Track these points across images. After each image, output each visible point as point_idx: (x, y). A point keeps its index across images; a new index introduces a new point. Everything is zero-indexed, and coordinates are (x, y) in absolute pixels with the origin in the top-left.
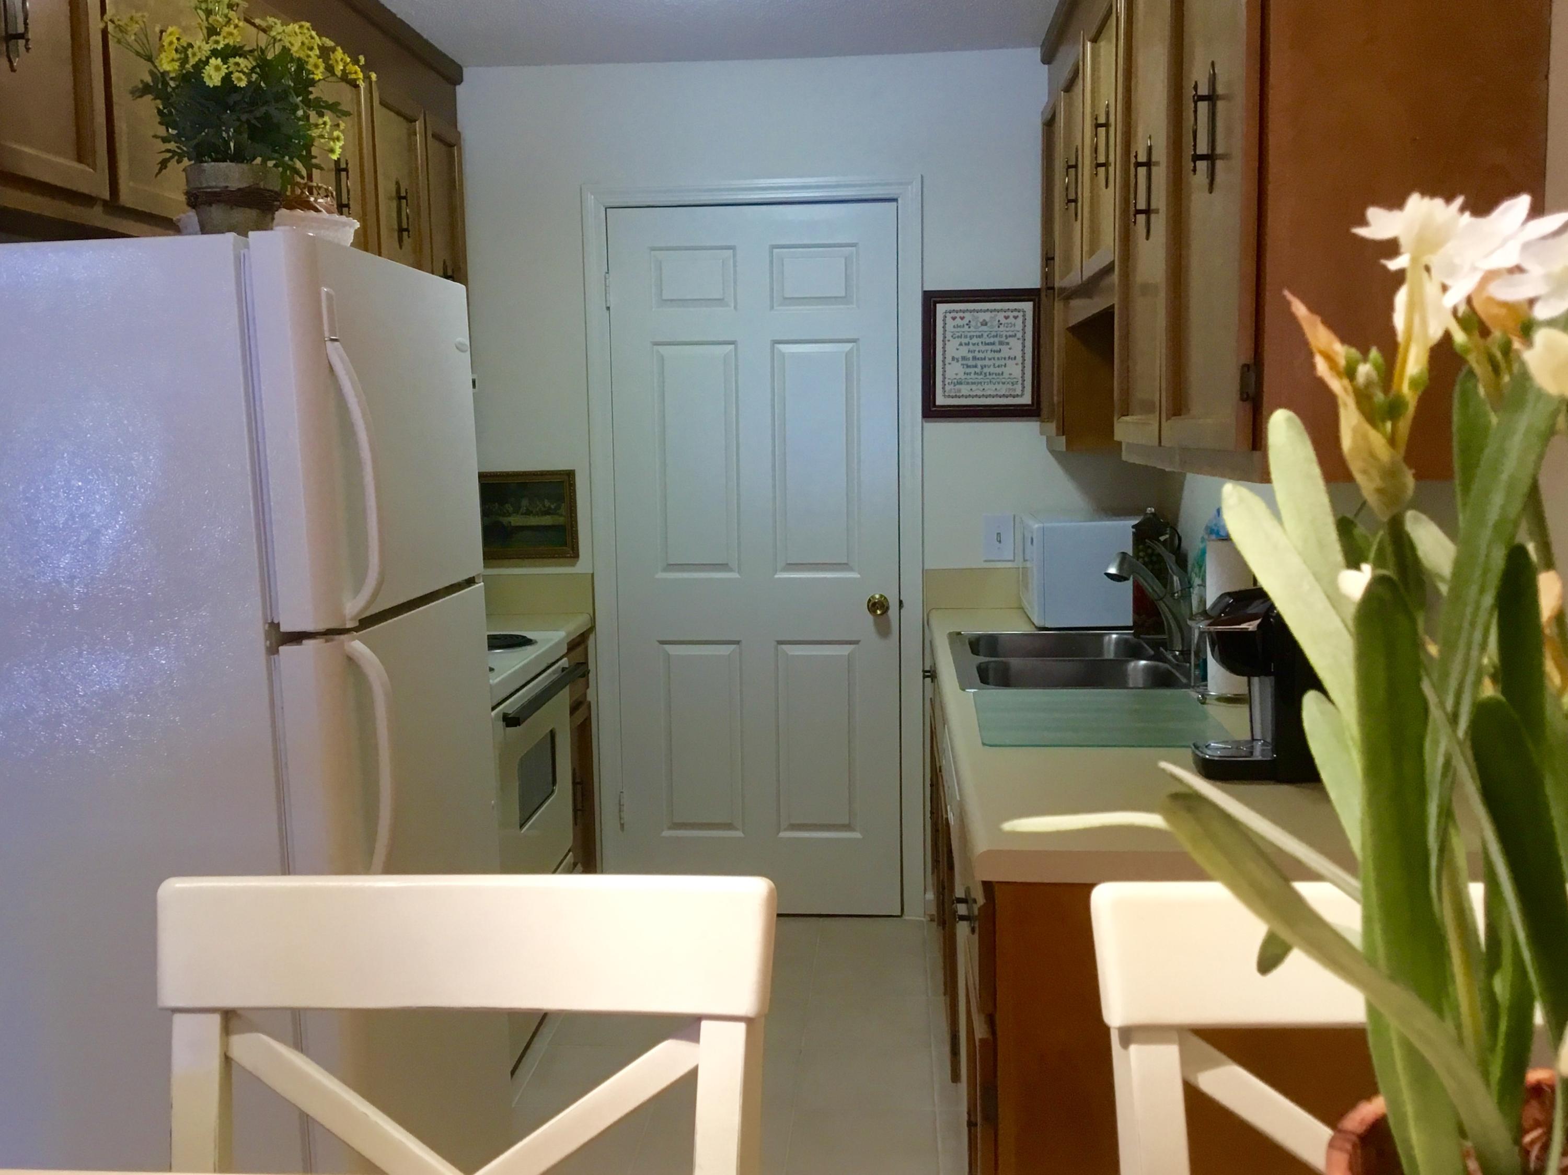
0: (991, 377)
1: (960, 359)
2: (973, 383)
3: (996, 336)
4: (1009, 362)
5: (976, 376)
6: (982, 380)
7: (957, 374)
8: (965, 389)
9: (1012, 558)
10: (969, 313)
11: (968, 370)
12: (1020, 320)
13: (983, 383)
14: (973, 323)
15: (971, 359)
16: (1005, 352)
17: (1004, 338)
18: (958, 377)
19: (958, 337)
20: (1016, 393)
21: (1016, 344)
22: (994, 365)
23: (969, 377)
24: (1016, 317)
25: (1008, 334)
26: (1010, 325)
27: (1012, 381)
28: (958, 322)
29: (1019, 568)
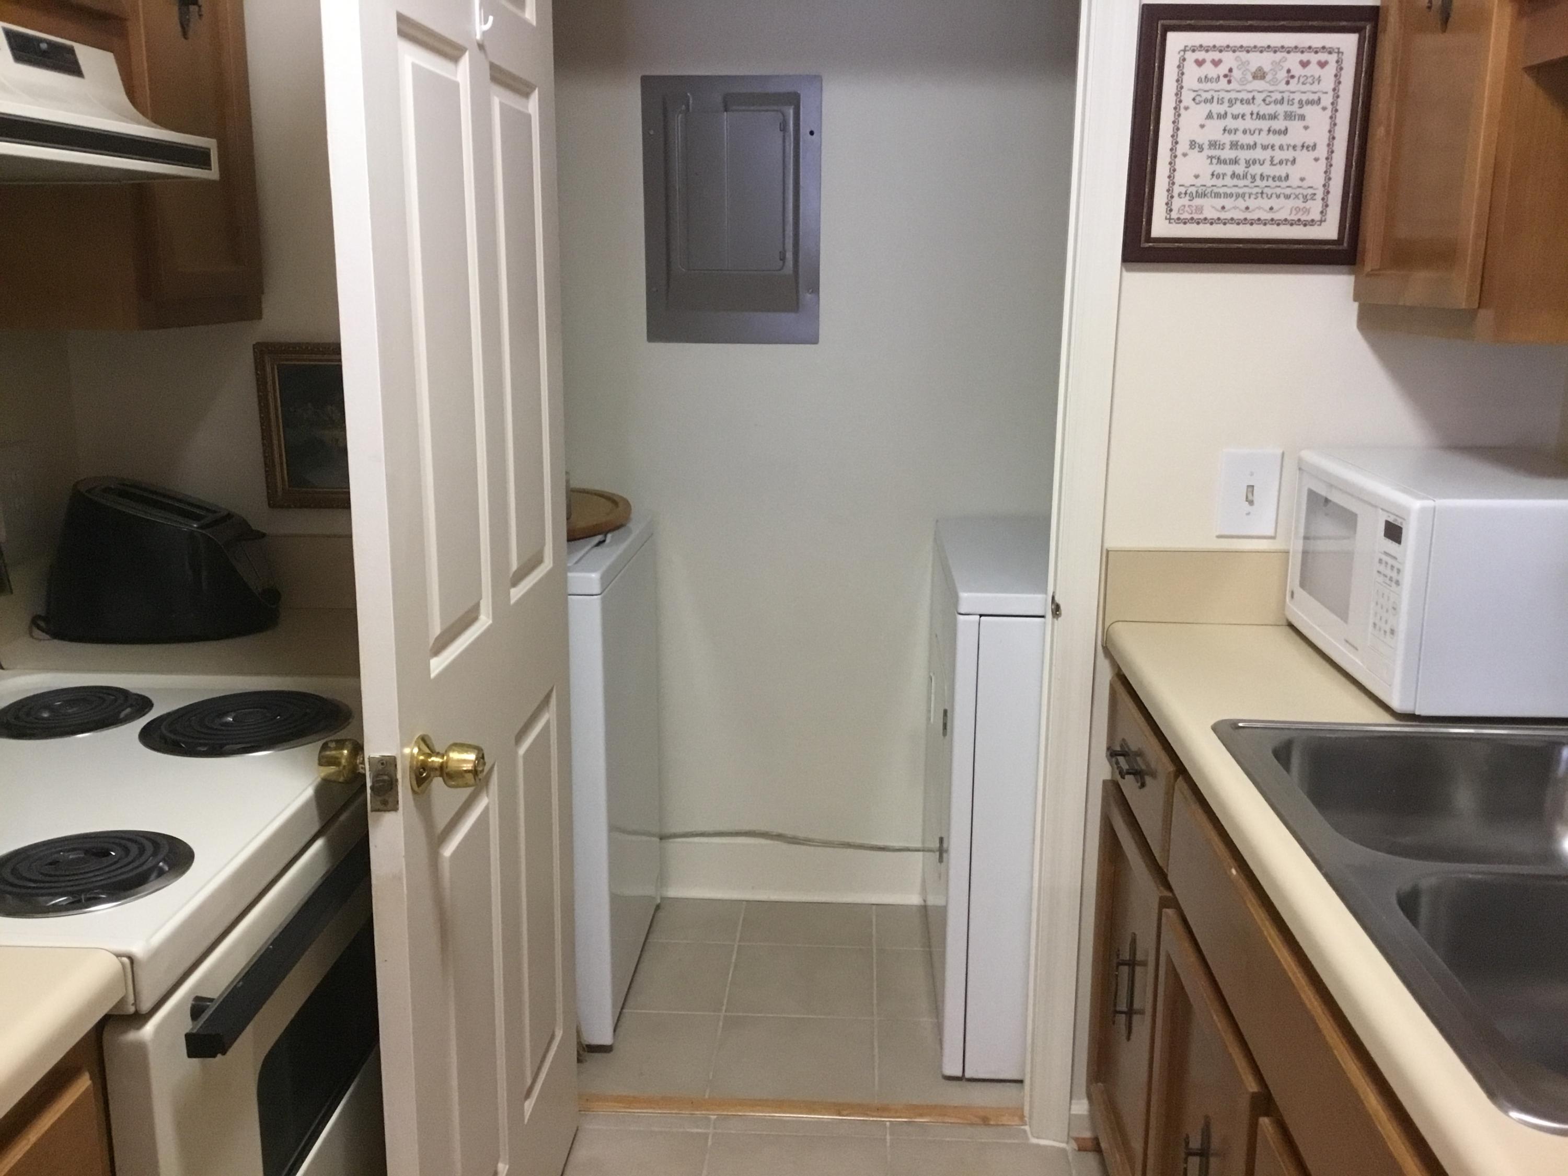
0: (1265, 183)
1: (1206, 146)
2: (1227, 195)
3: (1282, 101)
4: (1304, 157)
5: (1235, 181)
6: (1246, 190)
7: (1197, 177)
8: (1210, 209)
9: (1271, 532)
10: (1231, 53)
11: (1221, 169)
12: (1331, 69)
13: (1247, 196)
14: (1236, 74)
15: (1228, 146)
16: (1297, 133)
17: (1296, 105)
18: (1198, 182)
19: (1206, 101)
20: (1309, 218)
21: (1318, 119)
22: (1272, 159)
23: (1220, 182)
24: (1322, 65)
25: (1304, 97)
26: (1310, 80)
27: (1305, 192)
28: (1208, 70)
29: (1288, 552)
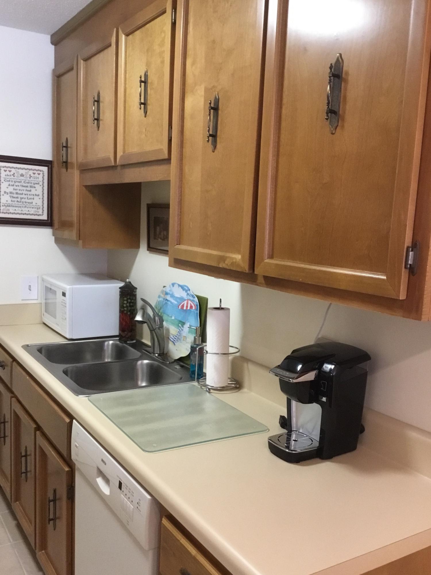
0: (26, 204)
1: (9, 193)
2: (16, 207)
3: (29, 183)
4: (36, 197)
5: (18, 203)
6: (21, 205)
7: (7, 201)
8: (11, 210)
9: (36, 298)
10: (14, 169)
11: (14, 199)
12: (41, 175)
13: (22, 207)
14: (16, 175)
15: (15, 193)
16: (33, 191)
17: (33, 184)
18: (8, 202)
19: (8, 181)
20: (39, 214)
21: (39, 188)
22: (28, 198)
23: (14, 203)
24: (39, 174)
25: (35, 182)
26: (36, 178)
27: (38, 207)
28: (8, 173)
29: (41, 303)
